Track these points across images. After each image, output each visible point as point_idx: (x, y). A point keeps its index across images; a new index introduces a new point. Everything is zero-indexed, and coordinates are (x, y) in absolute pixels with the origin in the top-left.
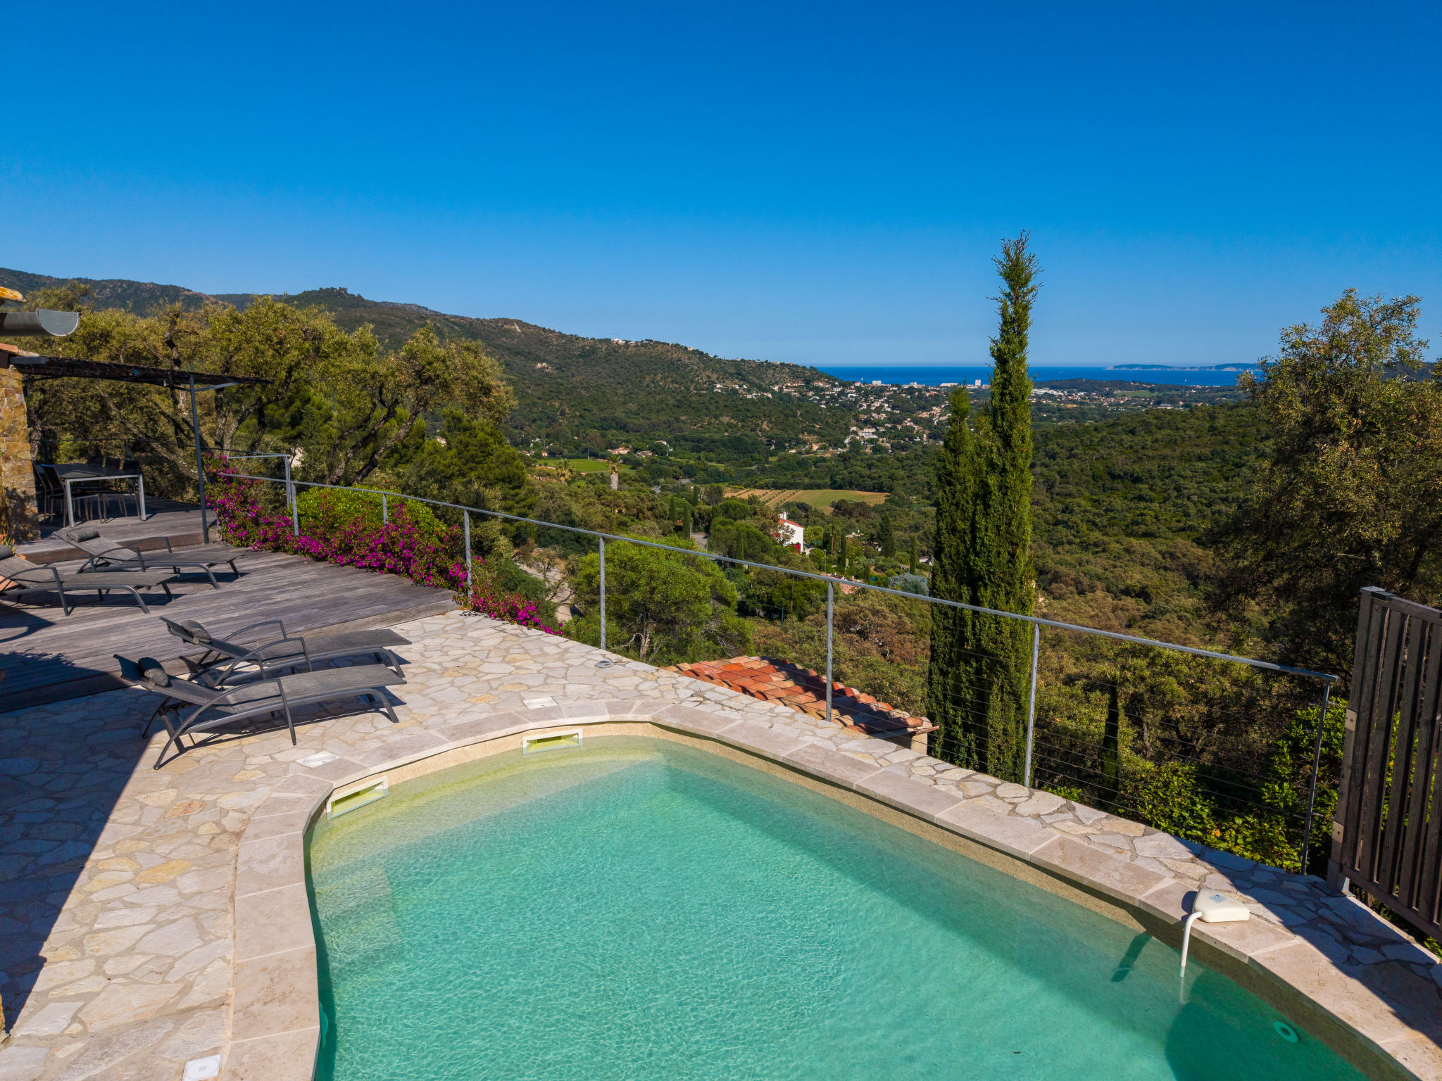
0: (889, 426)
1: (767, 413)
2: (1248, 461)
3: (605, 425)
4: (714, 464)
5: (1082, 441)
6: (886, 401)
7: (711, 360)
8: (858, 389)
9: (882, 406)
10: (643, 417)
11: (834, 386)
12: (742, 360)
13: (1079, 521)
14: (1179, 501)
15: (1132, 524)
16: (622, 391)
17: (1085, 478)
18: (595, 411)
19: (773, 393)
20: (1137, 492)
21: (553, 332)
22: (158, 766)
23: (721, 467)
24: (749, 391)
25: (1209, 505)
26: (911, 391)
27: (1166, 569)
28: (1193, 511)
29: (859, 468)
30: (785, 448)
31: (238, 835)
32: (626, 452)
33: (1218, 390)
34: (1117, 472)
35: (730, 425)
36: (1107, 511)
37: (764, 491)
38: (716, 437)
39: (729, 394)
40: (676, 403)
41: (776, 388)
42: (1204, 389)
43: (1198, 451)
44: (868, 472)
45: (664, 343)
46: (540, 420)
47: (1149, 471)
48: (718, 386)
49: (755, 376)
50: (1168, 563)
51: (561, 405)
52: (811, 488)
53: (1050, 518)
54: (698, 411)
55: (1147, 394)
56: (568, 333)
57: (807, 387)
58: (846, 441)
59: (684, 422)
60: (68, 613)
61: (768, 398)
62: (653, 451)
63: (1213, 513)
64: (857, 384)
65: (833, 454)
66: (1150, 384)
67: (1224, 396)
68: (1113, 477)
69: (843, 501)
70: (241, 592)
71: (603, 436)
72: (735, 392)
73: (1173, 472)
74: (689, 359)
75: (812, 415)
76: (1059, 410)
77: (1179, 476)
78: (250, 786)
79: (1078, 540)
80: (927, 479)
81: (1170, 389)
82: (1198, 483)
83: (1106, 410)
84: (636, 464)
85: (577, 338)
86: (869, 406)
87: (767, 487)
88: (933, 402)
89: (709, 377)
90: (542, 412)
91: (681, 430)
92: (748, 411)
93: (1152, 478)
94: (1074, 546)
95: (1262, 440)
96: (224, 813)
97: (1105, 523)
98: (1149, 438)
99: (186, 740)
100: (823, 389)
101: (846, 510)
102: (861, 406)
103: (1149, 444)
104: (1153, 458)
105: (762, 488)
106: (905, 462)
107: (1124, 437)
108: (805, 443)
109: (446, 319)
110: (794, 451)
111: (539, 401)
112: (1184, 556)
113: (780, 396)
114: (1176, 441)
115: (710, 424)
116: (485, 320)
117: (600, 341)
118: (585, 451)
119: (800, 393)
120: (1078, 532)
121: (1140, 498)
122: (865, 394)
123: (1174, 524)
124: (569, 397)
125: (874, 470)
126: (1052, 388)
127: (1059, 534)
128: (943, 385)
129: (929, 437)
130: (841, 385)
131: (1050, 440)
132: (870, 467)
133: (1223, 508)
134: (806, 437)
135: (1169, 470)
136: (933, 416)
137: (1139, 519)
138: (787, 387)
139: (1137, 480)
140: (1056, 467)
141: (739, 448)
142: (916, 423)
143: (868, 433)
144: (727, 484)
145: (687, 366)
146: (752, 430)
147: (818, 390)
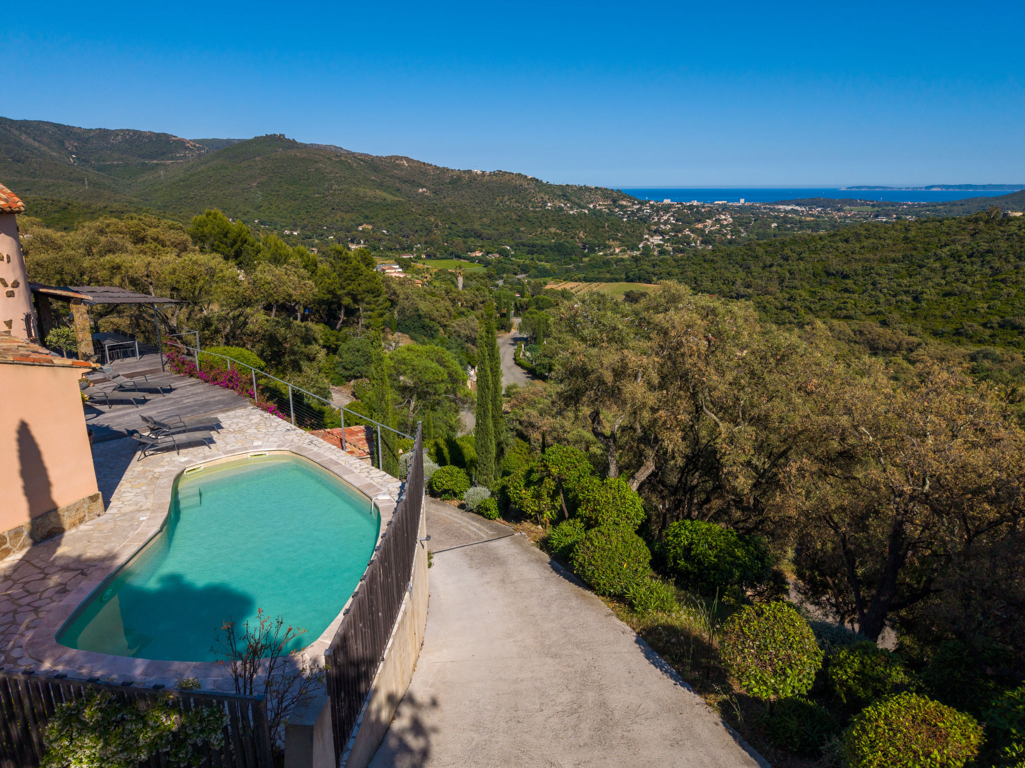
0: (673, 234)
1: (583, 225)
2: (928, 263)
3: (466, 234)
4: (543, 263)
5: (809, 247)
6: (672, 216)
7: (544, 185)
8: (652, 206)
9: (669, 219)
10: (493, 229)
11: (634, 204)
12: (567, 185)
13: (799, 307)
14: (873, 293)
15: (837, 309)
16: (479, 209)
17: (807, 275)
18: (460, 224)
19: (589, 209)
20: (844, 286)
21: (431, 165)
22: (138, 461)
23: (548, 266)
24: (571, 208)
25: (895, 296)
26: (691, 207)
27: (856, 342)
28: (882, 300)
29: (646, 266)
30: (596, 251)
31: (158, 478)
32: (480, 254)
33: (925, 206)
34: (832, 271)
35: (555, 234)
36: (820, 299)
37: (577, 284)
38: (546, 243)
39: (556, 211)
40: (518, 218)
41: (591, 206)
42: (914, 205)
43: (893, 255)
44: (652, 270)
45: (510, 173)
46: (421, 231)
47: (855, 271)
48: (549, 204)
49: (576, 197)
50: (858, 338)
51: (436, 220)
52: (611, 282)
53: (778, 304)
54: (533, 223)
55: (869, 208)
56: (441, 166)
57: (614, 205)
58: (640, 246)
59: (523, 232)
60: (110, 408)
61: (585, 213)
62: (500, 254)
63: (897, 302)
64: (652, 203)
65: (629, 255)
66: (872, 201)
67: (928, 211)
68: (828, 274)
69: (632, 291)
70: (172, 398)
71: (465, 243)
72: (561, 209)
73: (872, 271)
74: (528, 184)
75: (616, 226)
76: (800, 222)
77: (877, 274)
78: (163, 466)
79: (796, 321)
80: (694, 275)
81: (887, 205)
82: (889, 279)
83: (836, 222)
84: (487, 264)
85: (448, 170)
86: (659, 219)
87: (580, 280)
88: (707, 216)
89: (542, 198)
90: (422, 225)
91: (520, 238)
92: (569, 223)
93: (857, 275)
94: (793, 325)
95: (941, 247)
96: (155, 473)
97: (818, 308)
98: (858, 245)
99: (147, 453)
100: (626, 207)
101: (633, 298)
102: (654, 219)
103: (857, 249)
104: (859, 260)
105: (576, 281)
106: (680, 262)
107: (840, 244)
108: (610, 247)
109: (355, 157)
110: (601, 253)
111: (420, 217)
112: (870, 333)
113: (594, 212)
114: (878, 247)
115: (541, 233)
116: (382, 157)
117: (464, 172)
118: (452, 254)
119: (609, 209)
120: (797, 315)
121: (846, 290)
122: (657, 210)
123: (867, 310)
124: (442, 214)
125: (656, 269)
126: (797, 205)
127: (783, 317)
128: (716, 202)
129: (702, 242)
130: (639, 203)
131: (786, 246)
132: (654, 266)
133: (905, 298)
134: (611, 243)
135: (870, 269)
136: (706, 226)
137: (843, 306)
138: (599, 205)
139: (845, 277)
140: (788, 267)
141: (561, 251)
142: (692, 232)
143: (657, 240)
144: (551, 278)
145: (527, 190)
146: (572, 238)
147: (622, 207)
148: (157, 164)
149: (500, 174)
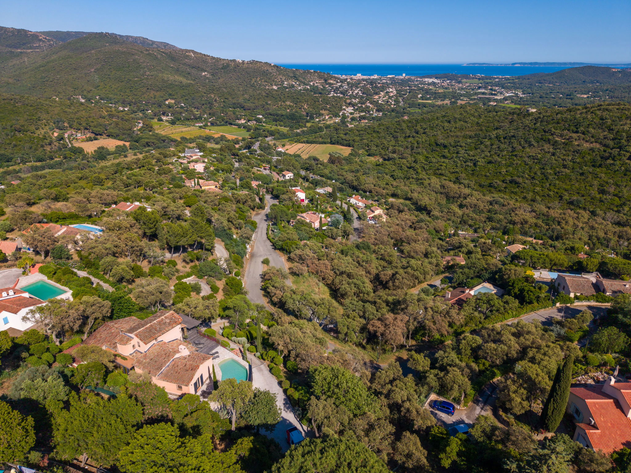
0: (360, 105)
1: (307, 98)
3: (235, 106)
4: (282, 129)
5: (430, 124)
6: (360, 90)
8: (348, 84)
9: (358, 93)
10: (251, 102)
13: (419, 167)
14: (456, 159)
15: (437, 169)
17: (426, 145)
18: (230, 99)
20: (443, 153)
21: (209, 56)
23: (285, 131)
24: (299, 85)
25: (465, 162)
26: (372, 82)
28: (459, 164)
29: (342, 134)
30: (314, 118)
32: (244, 122)
34: (439, 142)
35: (290, 106)
37: (304, 145)
38: (284, 113)
39: (290, 88)
41: (312, 84)
44: (345, 136)
45: (260, 62)
46: (206, 104)
48: (285, 83)
49: (302, 78)
50: (442, 190)
51: (215, 96)
52: (322, 144)
53: (408, 165)
54: (276, 99)
55: (476, 82)
56: (216, 57)
57: (325, 83)
58: (341, 114)
59: (270, 105)
61: (308, 88)
62: (256, 121)
63: (466, 166)
64: (348, 81)
65: (334, 121)
71: (235, 113)
72: (293, 86)
74: (272, 70)
75: (326, 100)
76: (435, 93)
77: (460, 146)
79: (415, 177)
81: (487, 79)
82: (465, 150)
83: (456, 93)
84: (248, 129)
85: (220, 60)
86: (352, 93)
88: (382, 88)
89: (281, 79)
90: (206, 100)
91: (268, 109)
92: (298, 98)
93: (451, 146)
97: (428, 168)
98: (454, 126)
100: (332, 84)
101: (333, 160)
102: (349, 93)
103: (454, 129)
104: (453, 136)
105: (302, 143)
106: (361, 132)
107: (446, 124)
108: (323, 115)
110: (317, 120)
113: (313, 87)
114: (463, 128)
115: (281, 105)
117: (231, 61)
118: (226, 122)
119: (323, 86)
120: (417, 173)
121: (444, 157)
122: (351, 85)
123: (452, 170)
124: (218, 92)
126: (436, 78)
127: (410, 174)
128: (389, 76)
129: (376, 111)
130: (340, 82)
133: (470, 164)
134: (323, 112)
135: (458, 142)
136: (380, 98)
137: (439, 167)
138: (316, 83)
139: (445, 147)
140: (417, 138)
141: (293, 119)
142: (371, 103)
143: (350, 110)
144: (288, 140)
146: (300, 109)
148: (21, 52)
149: (253, 62)
